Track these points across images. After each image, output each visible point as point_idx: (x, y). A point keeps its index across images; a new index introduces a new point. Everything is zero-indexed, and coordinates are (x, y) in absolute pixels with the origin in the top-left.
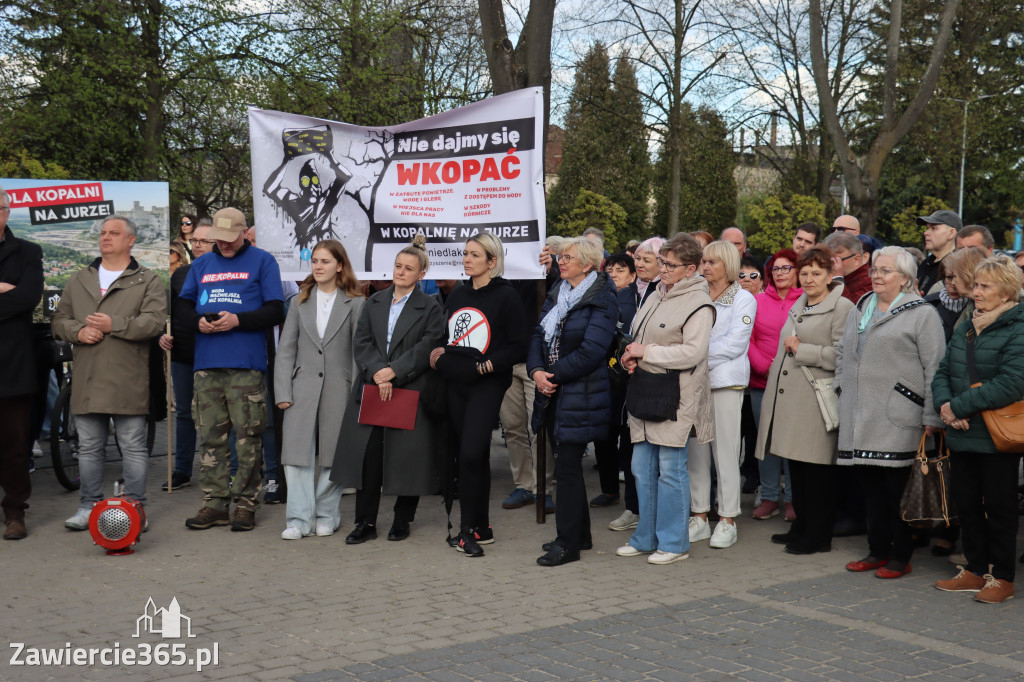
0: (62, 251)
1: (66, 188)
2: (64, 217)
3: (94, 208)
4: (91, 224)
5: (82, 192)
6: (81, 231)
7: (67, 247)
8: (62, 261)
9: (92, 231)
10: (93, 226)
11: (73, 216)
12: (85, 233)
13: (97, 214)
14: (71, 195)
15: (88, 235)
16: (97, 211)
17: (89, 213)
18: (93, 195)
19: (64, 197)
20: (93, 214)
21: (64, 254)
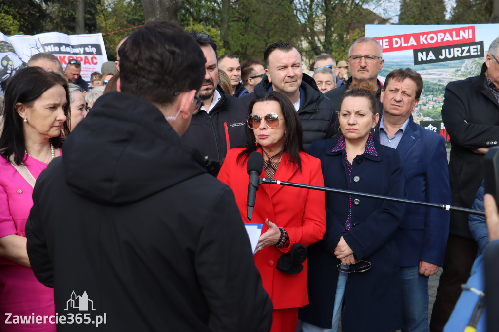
0: (437, 87)
1: (444, 32)
2: (440, 57)
3: (466, 48)
4: (463, 63)
5: (458, 35)
6: (454, 70)
7: (442, 83)
8: (436, 96)
9: (463, 69)
10: (464, 65)
11: (449, 57)
12: (457, 71)
13: (468, 54)
14: (448, 38)
15: (459, 73)
16: (469, 51)
17: (462, 53)
18: (466, 37)
19: (442, 40)
20: (465, 54)
21: (439, 89)
